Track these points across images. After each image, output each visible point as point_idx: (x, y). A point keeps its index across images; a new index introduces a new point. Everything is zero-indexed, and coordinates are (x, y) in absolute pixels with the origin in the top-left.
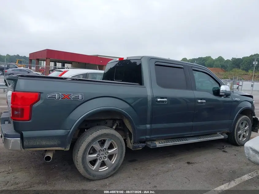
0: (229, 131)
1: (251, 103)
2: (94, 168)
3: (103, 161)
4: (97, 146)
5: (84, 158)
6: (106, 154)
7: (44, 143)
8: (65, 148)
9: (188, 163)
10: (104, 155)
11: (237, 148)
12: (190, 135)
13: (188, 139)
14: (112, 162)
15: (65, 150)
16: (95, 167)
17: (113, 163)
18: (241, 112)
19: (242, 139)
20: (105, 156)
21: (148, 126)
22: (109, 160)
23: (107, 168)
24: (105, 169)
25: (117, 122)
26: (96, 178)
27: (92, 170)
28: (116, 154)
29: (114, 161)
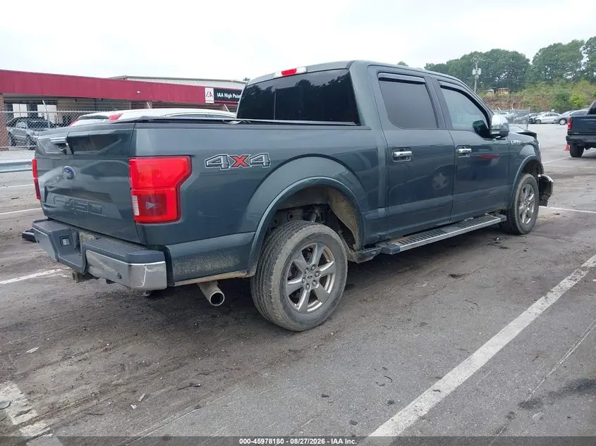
0: (505, 208)
1: (536, 147)
2: (298, 306)
3: (312, 292)
4: (300, 261)
5: (282, 287)
6: (316, 276)
7: (209, 266)
8: (248, 272)
9: (453, 276)
10: (312, 279)
11: (519, 238)
12: (448, 222)
13: (443, 229)
14: (327, 290)
15: (248, 276)
16: (301, 304)
17: (329, 292)
18: (524, 168)
19: (526, 221)
20: (314, 281)
21: (382, 211)
22: (321, 286)
23: (320, 304)
24: (317, 306)
25: (317, 211)
26: (305, 326)
27: (296, 311)
28: (331, 275)
29: (330, 287)
